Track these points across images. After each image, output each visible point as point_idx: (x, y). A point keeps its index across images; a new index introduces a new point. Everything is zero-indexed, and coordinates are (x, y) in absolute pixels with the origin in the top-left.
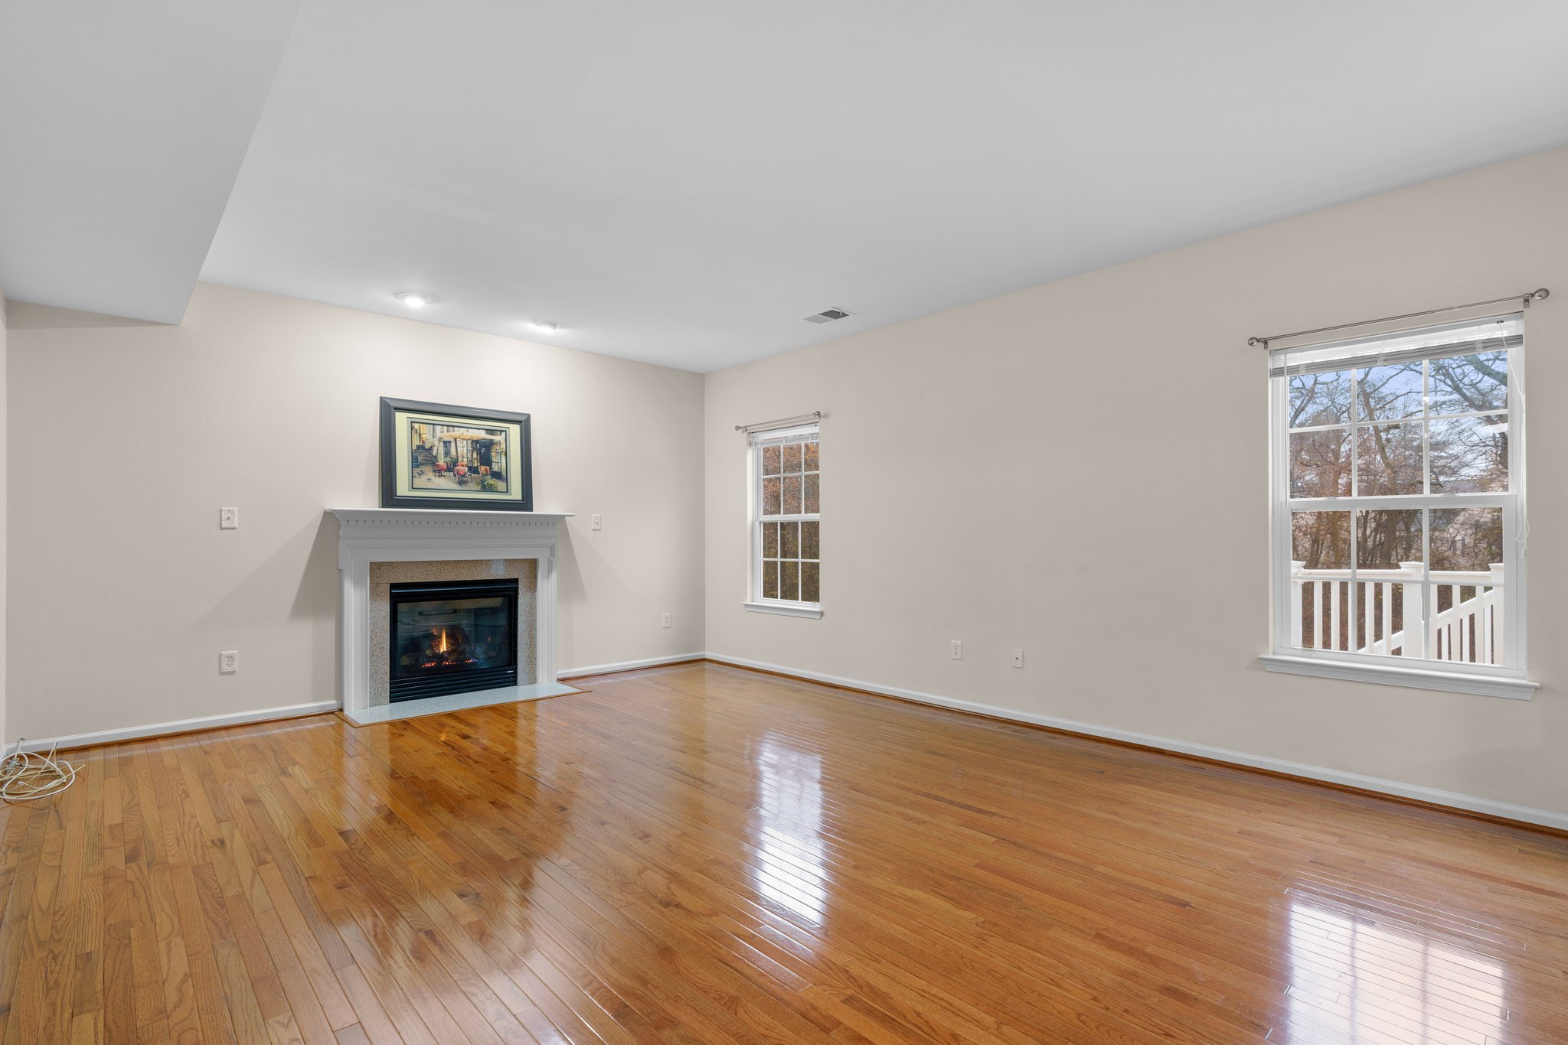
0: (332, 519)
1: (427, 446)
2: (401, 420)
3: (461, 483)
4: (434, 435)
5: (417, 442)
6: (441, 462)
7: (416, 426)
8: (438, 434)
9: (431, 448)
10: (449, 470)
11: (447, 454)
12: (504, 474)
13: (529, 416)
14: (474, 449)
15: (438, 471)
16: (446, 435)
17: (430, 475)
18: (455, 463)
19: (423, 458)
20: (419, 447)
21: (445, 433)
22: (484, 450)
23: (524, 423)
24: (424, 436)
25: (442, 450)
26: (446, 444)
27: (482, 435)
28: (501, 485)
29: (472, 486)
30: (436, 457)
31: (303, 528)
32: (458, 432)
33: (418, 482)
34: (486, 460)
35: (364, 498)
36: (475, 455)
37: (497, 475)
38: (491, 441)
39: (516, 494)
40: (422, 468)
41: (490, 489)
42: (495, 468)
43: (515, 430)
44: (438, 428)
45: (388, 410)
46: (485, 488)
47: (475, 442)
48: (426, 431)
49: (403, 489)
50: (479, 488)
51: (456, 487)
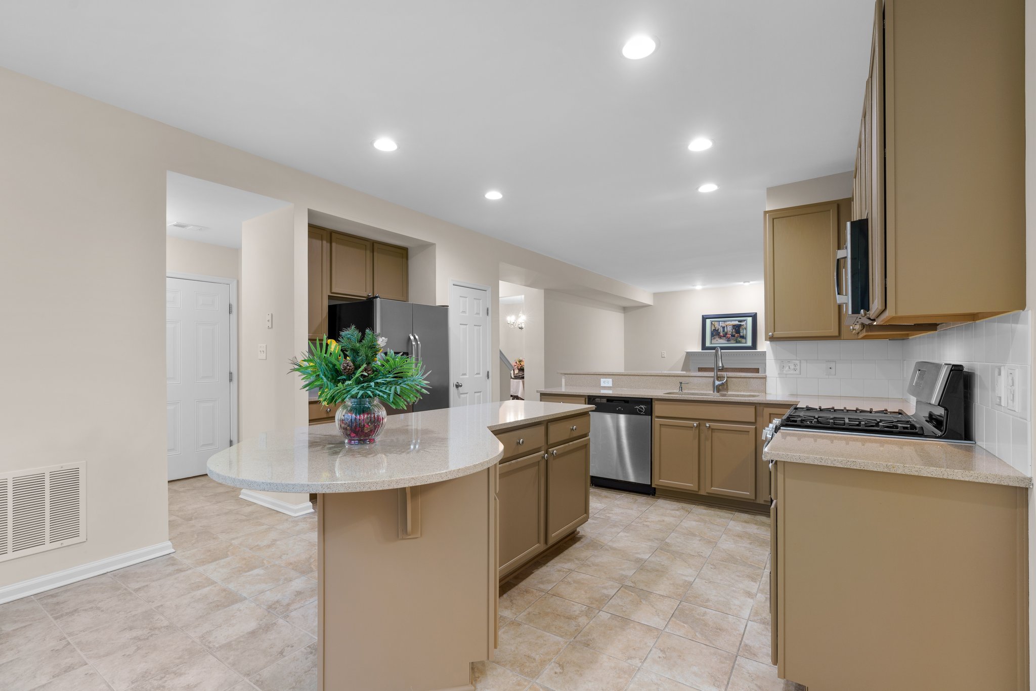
0: (689, 355)
1: (717, 329)
2: (708, 321)
3: (728, 341)
4: (719, 325)
5: (713, 328)
6: (721, 334)
7: (713, 323)
8: (721, 325)
9: (718, 330)
10: (724, 336)
11: (724, 331)
12: (745, 336)
13: (756, 313)
14: (733, 329)
15: (720, 337)
16: (723, 325)
17: (718, 339)
18: (726, 334)
19: (715, 333)
20: (714, 330)
21: (723, 324)
22: (737, 328)
23: (754, 317)
24: (716, 326)
25: (722, 330)
26: (724, 328)
27: (737, 323)
28: (743, 341)
29: (732, 341)
30: (720, 333)
31: (680, 357)
32: (728, 323)
33: (713, 341)
34: (738, 332)
35: (697, 348)
36: (734, 331)
37: (743, 337)
38: (740, 325)
39: (749, 343)
40: (715, 337)
41: (740, 342)
42: (742, 334)
43: (750, 320)
44: (721, 323)
45: (704, 318)
46: (737, 342)
47: (734, 326)
48: (716, 324)
49: (708, 344)
50: (735, 342)
51: (727, 342)
